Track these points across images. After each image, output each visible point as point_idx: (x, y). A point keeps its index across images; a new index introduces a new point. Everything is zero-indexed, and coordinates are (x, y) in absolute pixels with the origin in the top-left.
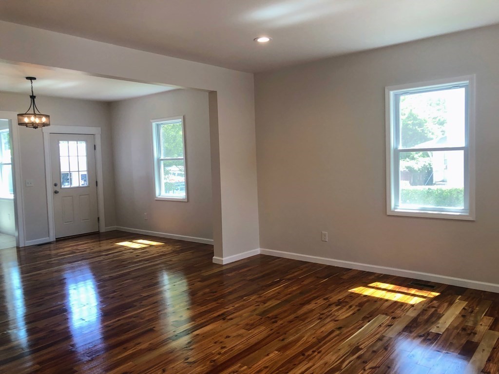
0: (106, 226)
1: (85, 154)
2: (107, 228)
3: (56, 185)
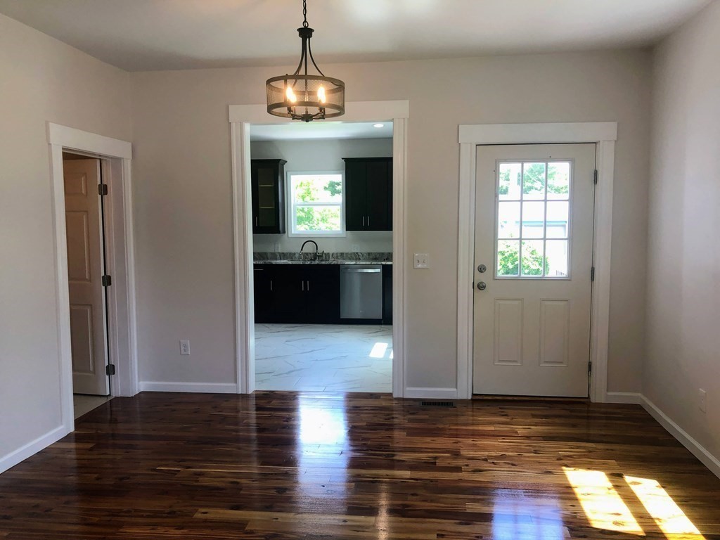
0: (608, 390)
2: (610, 394)
3: (482, 269)
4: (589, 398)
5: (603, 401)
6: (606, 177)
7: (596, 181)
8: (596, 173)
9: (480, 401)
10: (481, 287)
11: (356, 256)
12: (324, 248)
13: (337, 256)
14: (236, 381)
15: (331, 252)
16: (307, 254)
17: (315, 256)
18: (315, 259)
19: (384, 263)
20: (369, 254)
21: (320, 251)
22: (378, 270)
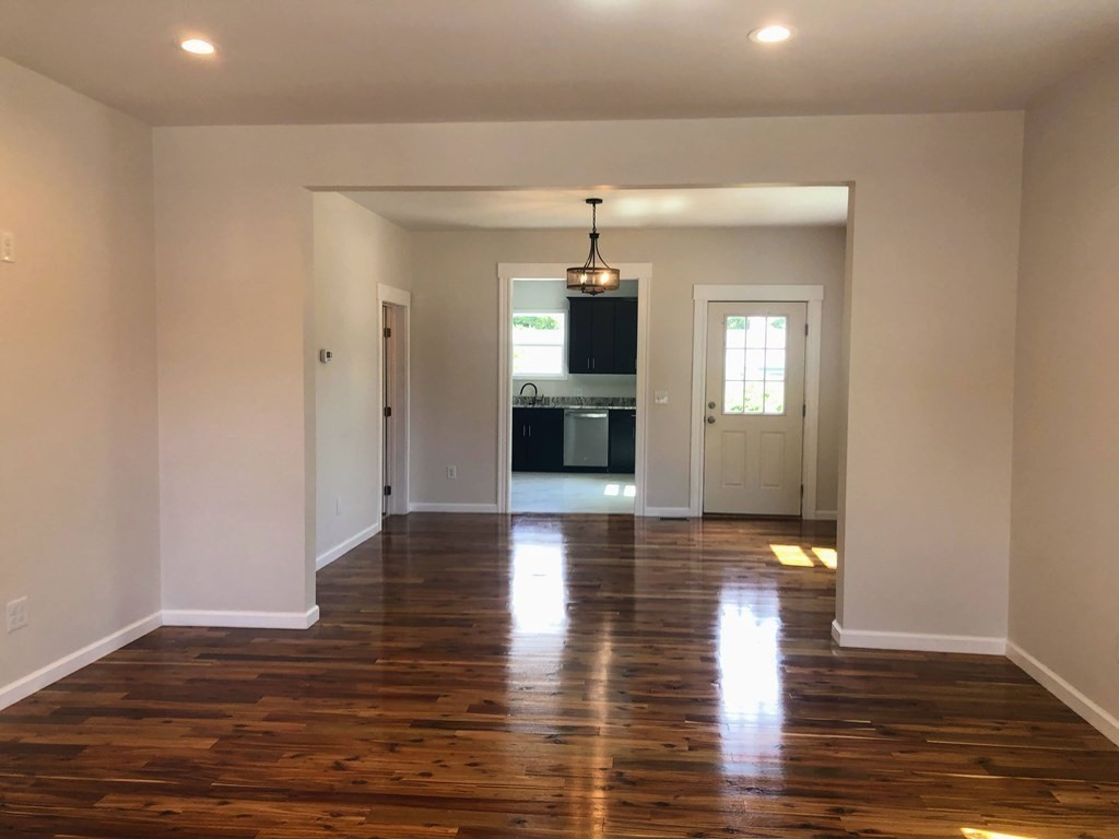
0: (817, 508)
1: (783, 345)
2: (819, 512)
3: (712, 406)
4: (801, 516)
5: (813, 518)
6: (815, 330)
7: (806, 334)
8: (807, 327)
9: (708, 517)
10: (711, 421)
11: (578, 401)
12: (544, 392)
13: (555, 400)
14: (496, 502)
15: (551, 396)
16: (525, 398)
17: (534, 400)
18: (534, 404)
19: (610, 408)
20: (592, 399)
21: (539, 394)
22: (605, 415)
